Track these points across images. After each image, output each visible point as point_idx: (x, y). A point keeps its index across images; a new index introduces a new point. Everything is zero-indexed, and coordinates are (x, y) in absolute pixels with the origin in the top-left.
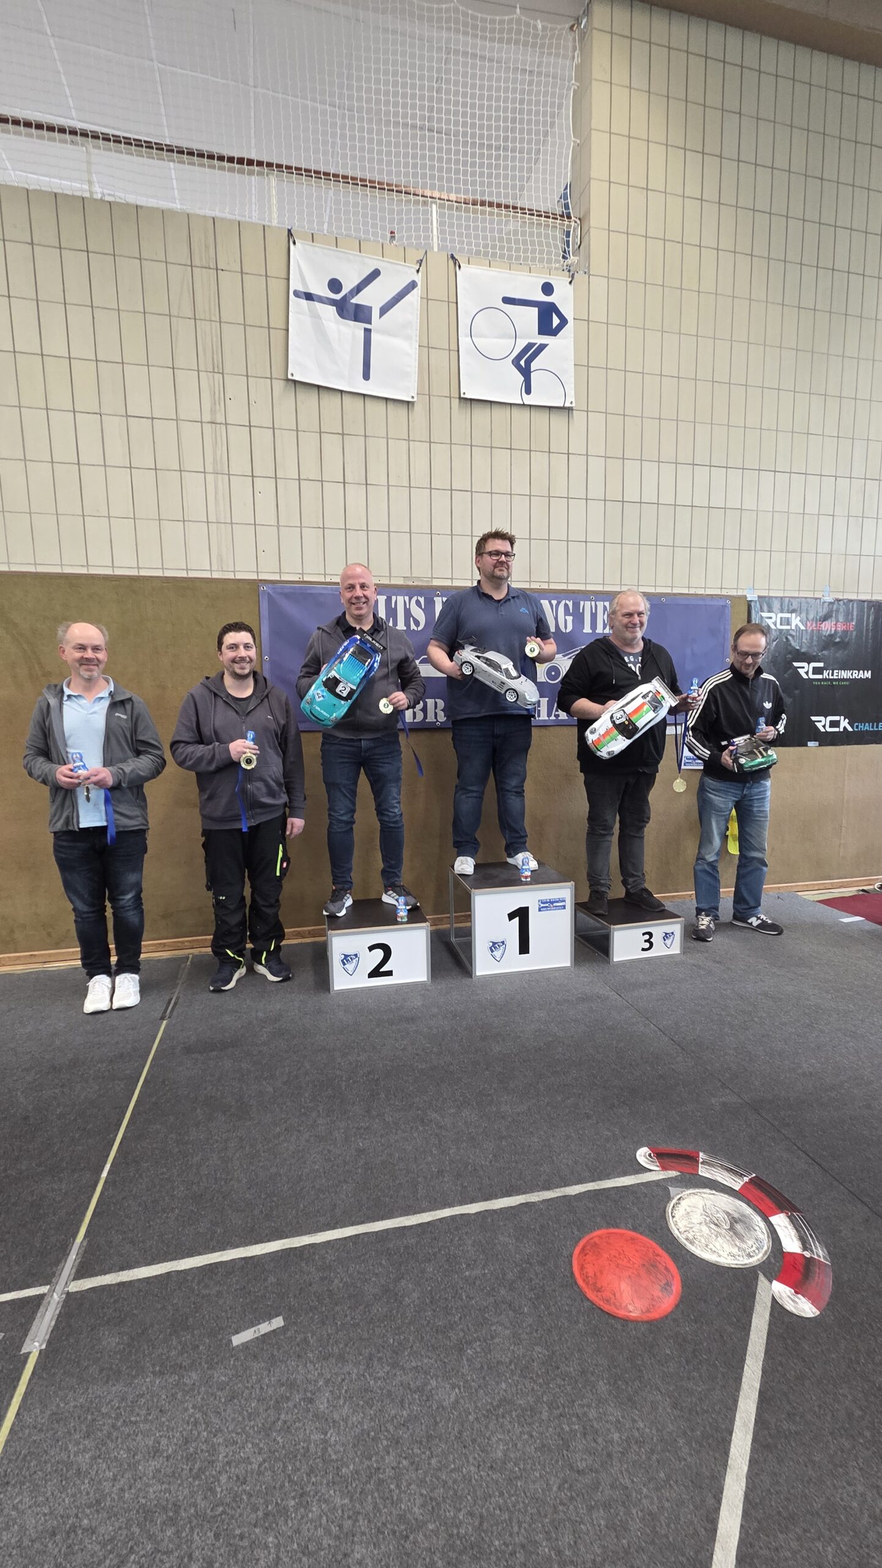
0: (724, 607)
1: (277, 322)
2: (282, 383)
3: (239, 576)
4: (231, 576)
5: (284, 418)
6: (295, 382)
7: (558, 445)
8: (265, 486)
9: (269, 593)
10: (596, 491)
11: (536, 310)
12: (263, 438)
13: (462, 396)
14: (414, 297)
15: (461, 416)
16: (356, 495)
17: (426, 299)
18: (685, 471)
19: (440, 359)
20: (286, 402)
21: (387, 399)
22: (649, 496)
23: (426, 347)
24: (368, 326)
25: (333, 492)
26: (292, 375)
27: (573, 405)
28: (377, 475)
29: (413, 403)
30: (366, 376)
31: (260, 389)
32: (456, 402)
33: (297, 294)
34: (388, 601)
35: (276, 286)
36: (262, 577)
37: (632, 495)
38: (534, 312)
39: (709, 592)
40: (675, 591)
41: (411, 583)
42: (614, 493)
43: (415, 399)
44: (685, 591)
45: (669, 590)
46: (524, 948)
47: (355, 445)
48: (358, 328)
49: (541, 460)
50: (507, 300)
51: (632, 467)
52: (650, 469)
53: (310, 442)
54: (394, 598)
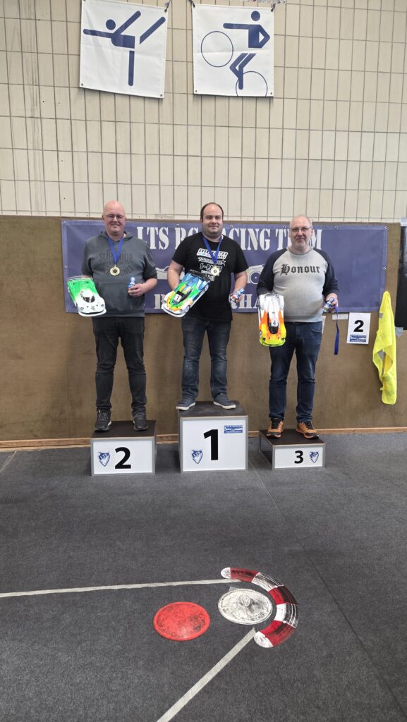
0: (382, 231)
1: (73, 50)
2: (76, 89)
3: (49, 215)
4: (44, 215)
5: (78, 113)
6: (85, 89)
7: (262, 122)
8: (65, 157)
9: (67, 226)
10: (289, 152)
11: (248, 30)
12: (64, 126)
13: (195, 93)
14: (163, 28)
15: (194, 106)
16: (124, 161)
17: (171, 29)
18: (355, 137)
19: (180, 69)
20: (79, 102)
21: (144, 98)
22: (328, 154)
23: (171, 61)
24: (132, 50)
25: (109, 159)
26: (82, 85)
27: (273, 95)
28: (138, 147)
29: (162, 99)
30: (131, 83)
31: (62, 94)
32: (191, 97)
33: (86, 32)
34: (145, 230)
35: (73, 27)
36: (63, 215)
37: (315, 154)
38: (246, 33)
39: (372, 221)
40: (347, 220)
41: (160, 218)
42: (302, 154)
43: (163, 97)
44: (354, 221)
45: (341, 220)
46: (215, 456)
47: (123, 129)
48: (125, 52)
49: (249, 133)
50: (227, 26)
51: (316, 136)
52: (329, 136)
53: (94, 127)
54: (148, 229)
